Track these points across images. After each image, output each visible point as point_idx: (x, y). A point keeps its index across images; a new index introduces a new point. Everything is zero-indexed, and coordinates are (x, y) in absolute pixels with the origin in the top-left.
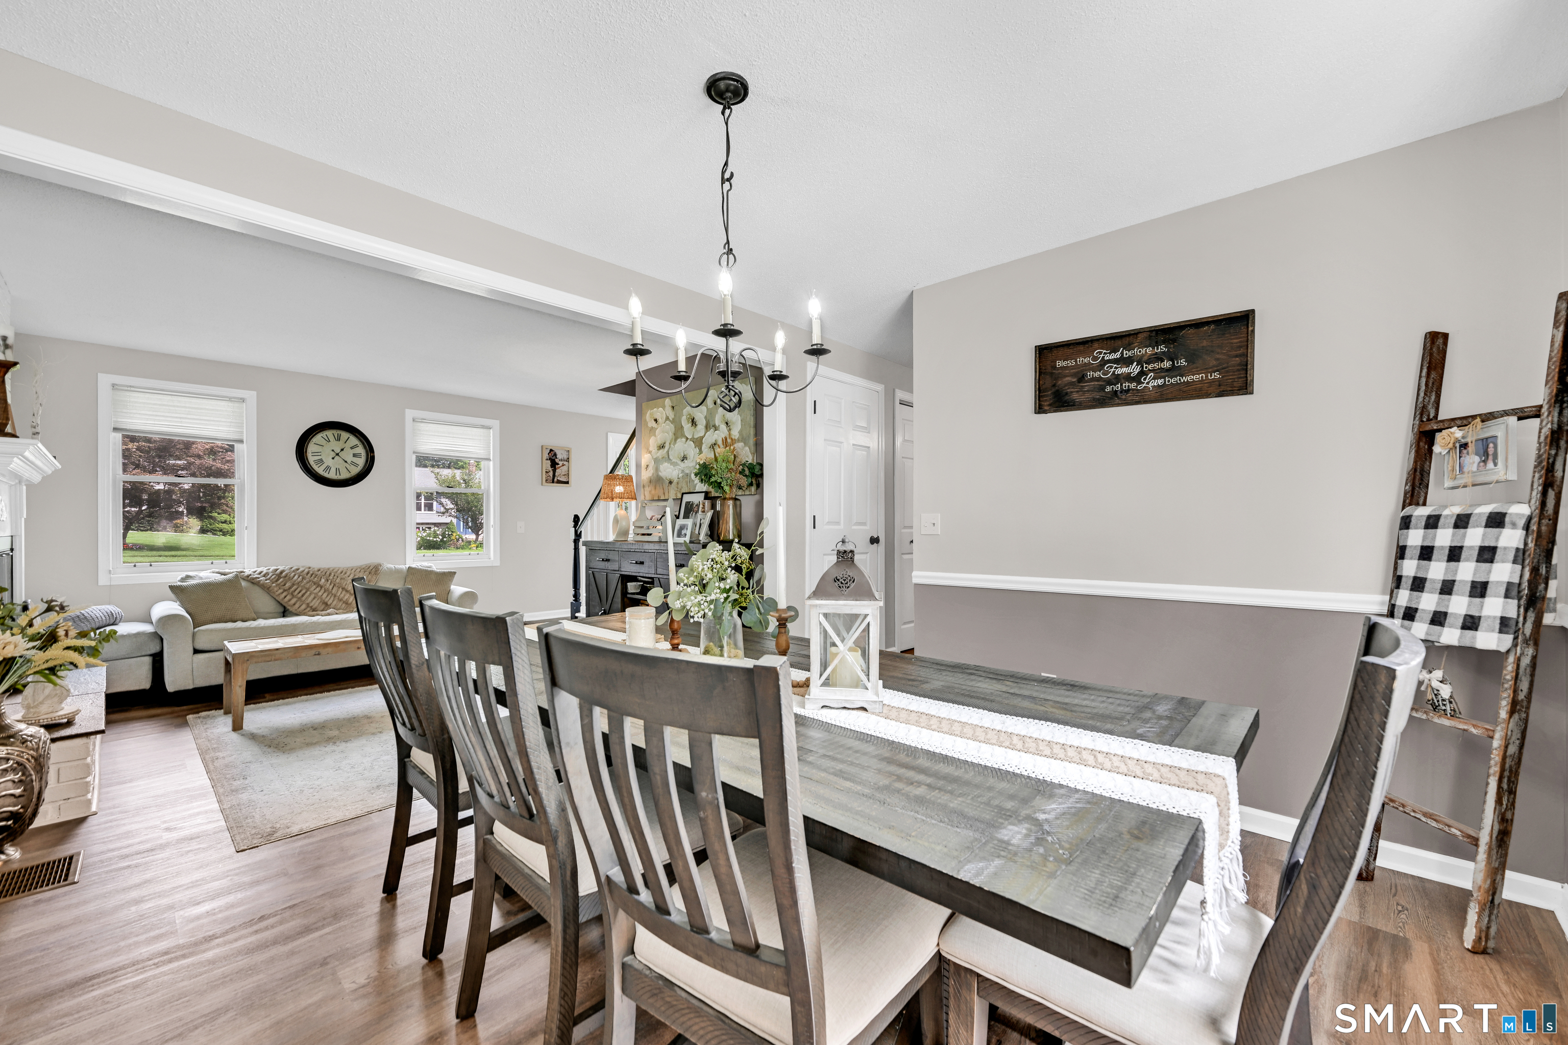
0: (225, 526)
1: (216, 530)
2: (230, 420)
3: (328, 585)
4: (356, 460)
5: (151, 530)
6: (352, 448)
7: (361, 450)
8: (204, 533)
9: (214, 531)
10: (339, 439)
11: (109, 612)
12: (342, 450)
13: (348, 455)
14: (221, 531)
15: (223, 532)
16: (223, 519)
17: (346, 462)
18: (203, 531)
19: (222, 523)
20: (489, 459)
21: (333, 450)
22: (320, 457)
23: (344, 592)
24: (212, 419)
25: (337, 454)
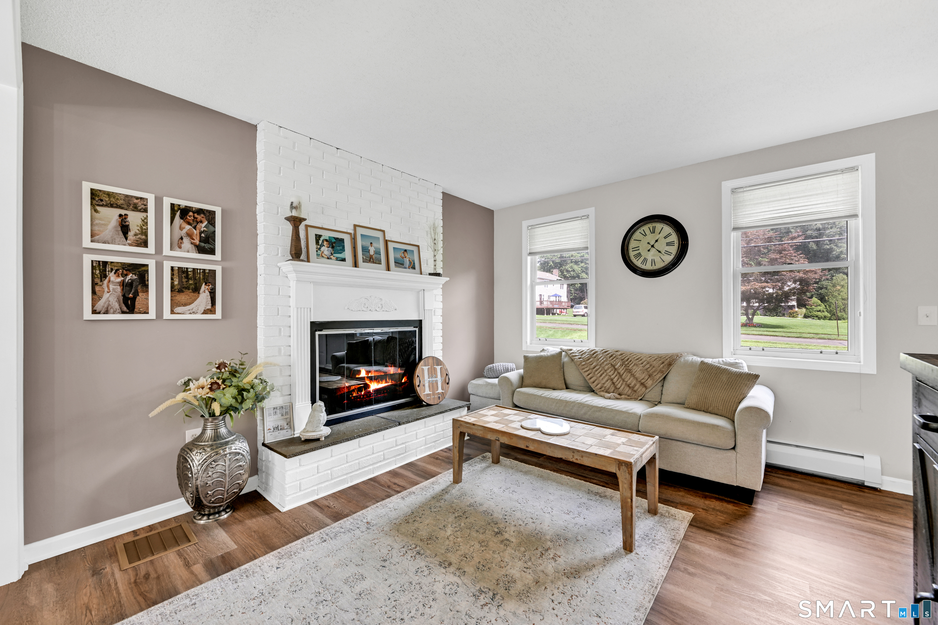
0: (819, 313)
1: (814, 316)
2: (581, 234)
3: (621, 369)
4: (668, 248)
5: (776, 316)
6: (665, 238)
7: (674, 238)
8: (806, 318)
9: (812, 317)
10: (654, 232)
11: (507, 366)
12: (657, 241)
13: (662, 245)
14: (817, 317)
15: (819, 317)
16: (818, 309)
17: (659, 252)
18: (806, 317)
19: (818, 311)
20: (856, 216)
21: (648, 243)
22: (637, 252)
23: (632, 378)
24: (571, 236)
25: (653, 246)
